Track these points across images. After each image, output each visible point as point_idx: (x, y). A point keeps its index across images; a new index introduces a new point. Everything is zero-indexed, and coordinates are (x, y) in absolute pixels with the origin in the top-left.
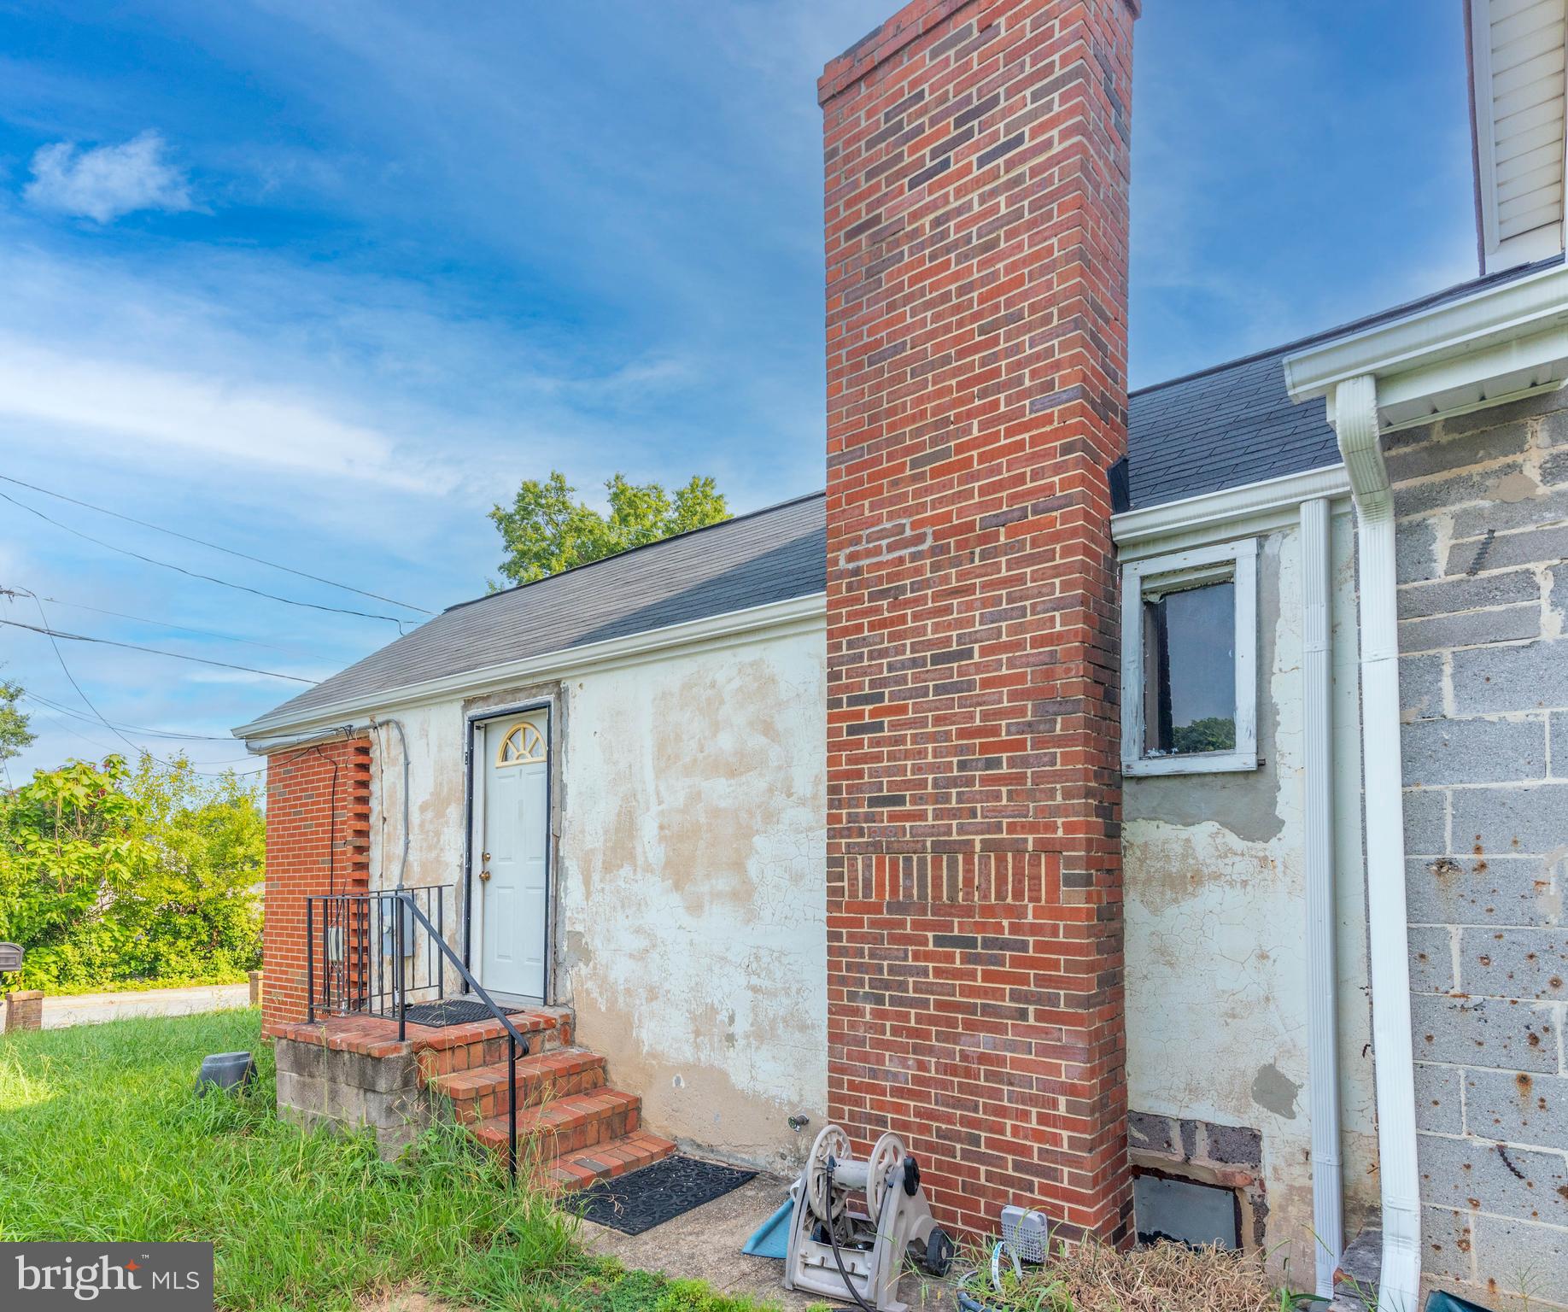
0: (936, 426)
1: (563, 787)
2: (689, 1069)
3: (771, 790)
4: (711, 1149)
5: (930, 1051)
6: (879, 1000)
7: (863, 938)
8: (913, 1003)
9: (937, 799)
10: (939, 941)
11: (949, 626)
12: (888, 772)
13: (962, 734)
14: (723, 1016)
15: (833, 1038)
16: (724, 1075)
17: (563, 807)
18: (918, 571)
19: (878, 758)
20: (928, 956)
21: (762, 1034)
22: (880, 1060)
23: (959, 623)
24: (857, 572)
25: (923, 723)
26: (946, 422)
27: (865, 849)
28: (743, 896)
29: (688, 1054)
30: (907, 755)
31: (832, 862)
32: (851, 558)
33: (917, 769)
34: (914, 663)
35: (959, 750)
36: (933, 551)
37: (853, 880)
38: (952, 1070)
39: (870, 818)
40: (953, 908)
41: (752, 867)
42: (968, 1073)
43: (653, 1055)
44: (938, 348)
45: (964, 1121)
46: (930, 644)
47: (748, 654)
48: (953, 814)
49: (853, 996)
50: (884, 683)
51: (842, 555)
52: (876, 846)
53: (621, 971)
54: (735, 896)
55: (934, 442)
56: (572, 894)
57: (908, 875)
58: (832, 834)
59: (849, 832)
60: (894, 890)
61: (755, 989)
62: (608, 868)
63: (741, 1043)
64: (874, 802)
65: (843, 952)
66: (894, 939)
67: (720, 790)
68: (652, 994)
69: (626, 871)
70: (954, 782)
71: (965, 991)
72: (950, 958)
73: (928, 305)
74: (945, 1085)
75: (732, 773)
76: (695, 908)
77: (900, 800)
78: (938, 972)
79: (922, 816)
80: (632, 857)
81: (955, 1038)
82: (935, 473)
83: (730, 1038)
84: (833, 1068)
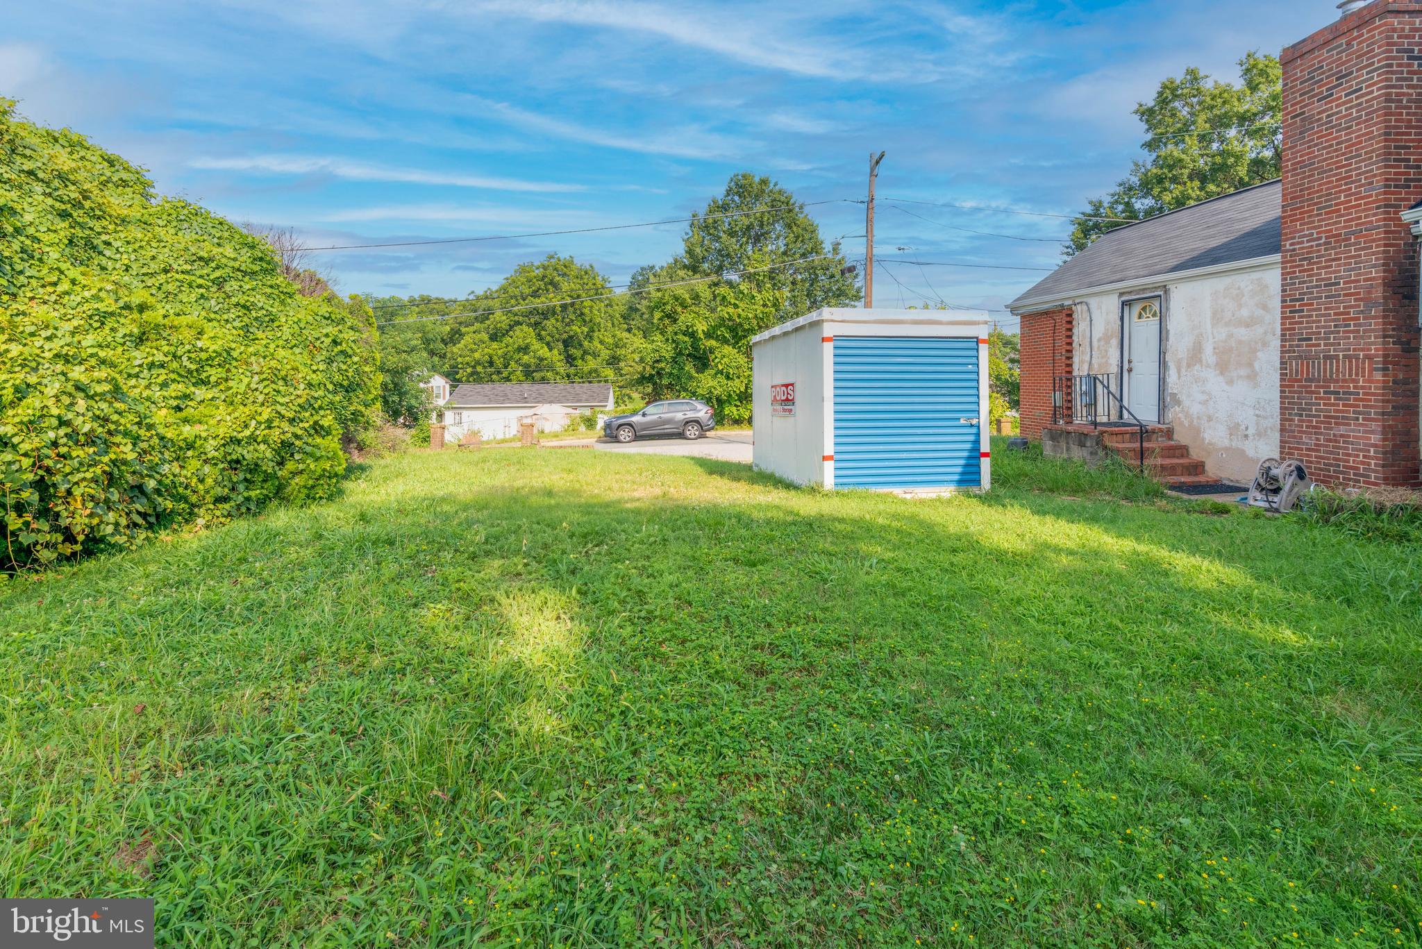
0: (1327, 195)
1: (1167, 331)
2: (1227, 449)
3: (1265, 333)
4: (1237, 481)
5: (1321, 434)
6: (1301, 415)
7: (1295, 392)
8: (1314, 416)
9: (1325, 339)
10: (1325, 393)
11: (1331, 273)
12: (1306, 328)
13: (1335, 314)
14: (1243, 427)
15: (1282, 430)
16: (1243, 452)
17: (1167, 339)
18: (1319, 251)
19: (1301, 323)
20: (1321, 398)
21: (1260, 434)
22: (1301, 438)
23: (1335, 272)
24: (1294, 250)
25: (1320, 309)
26: (1331, 194)
27: (1295, 358)
28: (1252, 377)
29: (1226, 443)
30: (1314, 322)
31: (1282, 363)
32: (1291, 245)
33: (1317, 327)
34: (1317, 286)
35: (1334, 320)
36: (1325, 243)
37: (1291, 370)
38: (1330, 441)
39: (1298, 346)
40: (1331, 380)
41: (1257, 365)
42: (1336, 441)
43: (1210, 444)
44: (1328, 165)
45: (1334, 459)
46: (1323, 280)
47: (1255, 275)
48: (1332, 344)
49: (1290, 414)
50: (1304, 294)
51: (1288, 243)
52: (1300, 357)
53: (1195, 409)
54: (1249, 377)
55: (1326, 201)
56: (1172, 377)
57: (1313, 367)
58: (1282, 352)
59: (1289, 352)
60: (1308, 374)
61: (1257, 416)
62: (1189, 366)
63: (1251, 438)
64: (1300, 340)
65: (1287, 397)
66: (1307, 392)
67: (1242, 333)
68: (1210, 419)
69: (1197, 367)
70: (1332, 332)
71: (1335, 411)
72: (1329, 399)
73: (1324, 148)
74: (1327, 446)
75: (1248, 326)
76: (1230, 382)
77: (1310, 339)
78: (1325, 404)
79: (1319, 345)
80: (1200, 361)
81: (1331, 429)
82: (1327, 213)
83: (1246, 436)
84: (1281, 441)
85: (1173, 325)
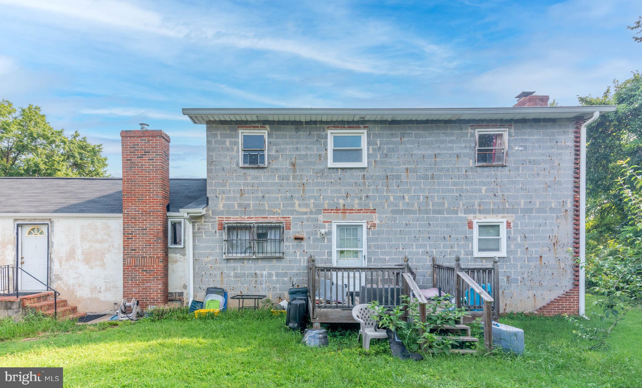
0: (142, 195)
1: (52, 243)
2: (89, 299)
3: (109, 246)
4: (95, 313)
5: (140, 287)
6: (132, 280)
7: (129, 271)
8: (138, 280)
9: (142, 250)
10: (142, 271)
11: (144, 225)
12: (134, 245)
13: (146, 241)
14: (99, 288)
15: (124, 287)
16: (99, 298)
17: (52, 247)
18: (139, 216)
19: (132, 243)
20: (140, 273)
21: (107, 290)
22: (132, 289)
23: (145, 225)
24: (128, 214)
25: (140, 239)
26: (143, 195)
27: (130, 257)
28: (103, 265)
29: (90, 296)
30: (137, 243)
31: (124, 259)
32: (127, 211)
33: (139, 245)
34: (138, 230)
35: (145, 243)
36: (141, 213)
37: (128, 262)
38: (144, 289)
39: (131, 252)
40: (144, 266)
41: (105, 260)
42: (146, 289)
43: (80, 297)
44: (142, 183)
45: (146, 296)
46: (141, 227)
47: (104, 221)
48: (144, 252)
49: (127, 280)
50: (133, 232)
51: (126, 210)
52: (132, 257)
53: (71, 282)
54: (101, 265)
55: (141, 197)
56: (56, 267)
57: (137, 261)
58: (124, 255)
59: (127, 255)
60: (135, 263)
61: (106, 282)
62: (67, 260)
63: (103, 292)
64: (131, 250)
65: (126, 273)
66: (134, 271)
67: (97, 246)
68: (80, 285)
69: (73, 261)
70: (144, 248)
71: (146, 278)
72: (144, 273)
73: (140, 177)
74: (143, 291)
75: (100, 243)
76: (92, 268)
77: (136, 250)
78: (142, 275)
79: (139, 252)
80: (74, 258)
81: (144, 285)
82: (141, 202)
83: (100, 292)
84: (124, 292)
85: (55, 239)
